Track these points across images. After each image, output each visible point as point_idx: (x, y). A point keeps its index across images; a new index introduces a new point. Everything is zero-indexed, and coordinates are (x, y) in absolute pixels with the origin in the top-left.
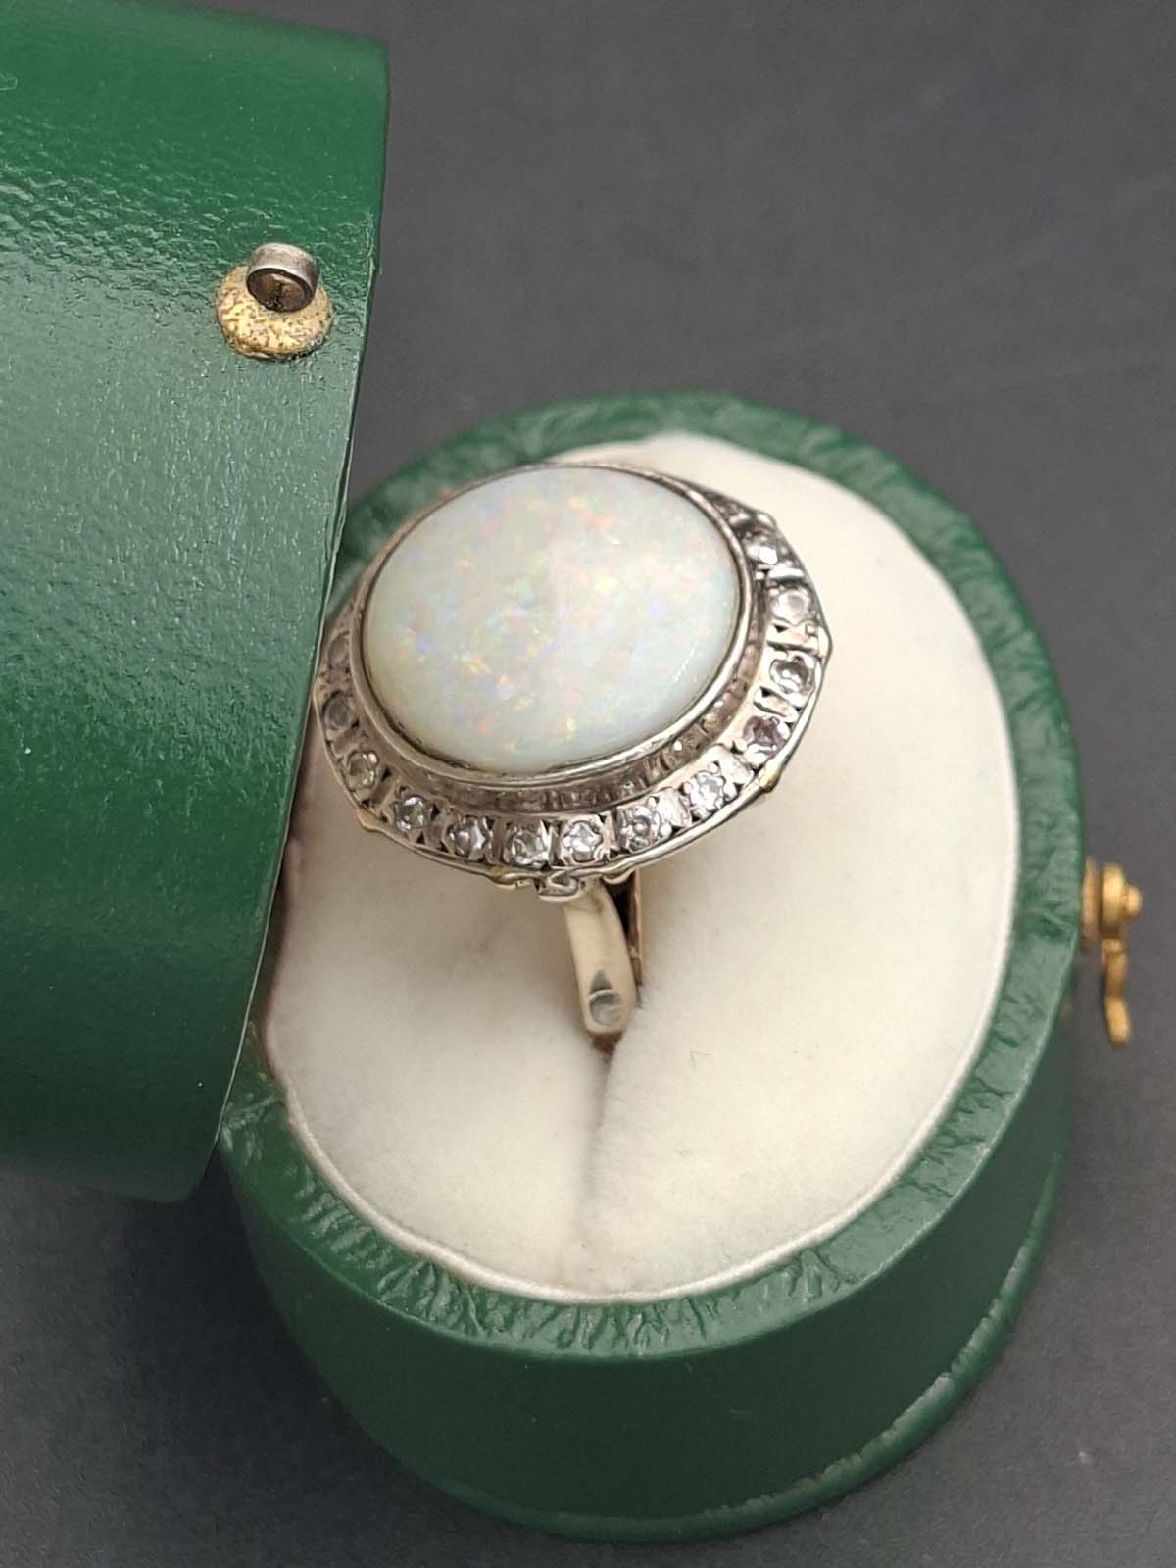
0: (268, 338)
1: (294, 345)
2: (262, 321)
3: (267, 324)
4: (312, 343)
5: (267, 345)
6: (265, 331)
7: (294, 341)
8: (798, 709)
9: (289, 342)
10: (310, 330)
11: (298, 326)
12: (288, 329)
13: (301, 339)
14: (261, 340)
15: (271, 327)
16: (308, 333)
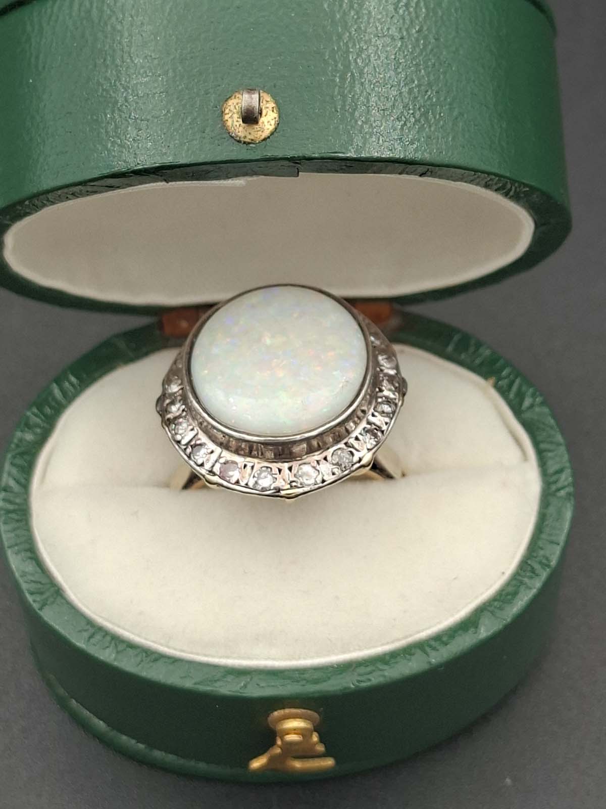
0: (228, 114)
1: (229, 126)
2: (236, 109)
3: (235, 111)
4: (233, 135)
5: (226, 114)
6: (231, 111)
7: (231, 126)
8: (247, 484)
9: (229, 123)
10: (239, 132)
11: (238, 126)
12: (235, 121)
13: (233, 129)
14: (227, 111)
15: (234, 113)
16: (237, 131)
